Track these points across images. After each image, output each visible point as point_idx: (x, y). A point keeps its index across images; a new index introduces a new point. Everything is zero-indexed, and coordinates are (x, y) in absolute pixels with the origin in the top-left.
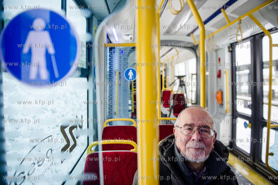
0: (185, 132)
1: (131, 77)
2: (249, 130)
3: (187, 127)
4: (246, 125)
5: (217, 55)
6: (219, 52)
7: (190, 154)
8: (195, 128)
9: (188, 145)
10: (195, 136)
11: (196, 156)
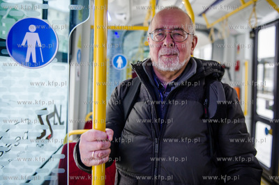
1: (119, 65)
2: (269, 138)
4: (267, 132)
5: (236, 42)
6: (239, 38)
8: (167, 32)
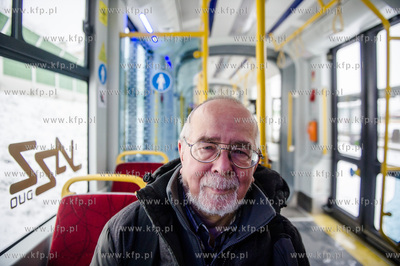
0: (200, 155)
3: (203, 145)
5: (310, 68)
7: (205, 200)
8: (221, 147)
9: (204, 182)
10: (219, 165)
11: (219, 204)
